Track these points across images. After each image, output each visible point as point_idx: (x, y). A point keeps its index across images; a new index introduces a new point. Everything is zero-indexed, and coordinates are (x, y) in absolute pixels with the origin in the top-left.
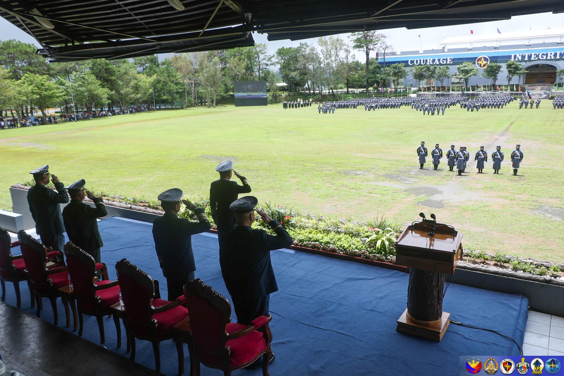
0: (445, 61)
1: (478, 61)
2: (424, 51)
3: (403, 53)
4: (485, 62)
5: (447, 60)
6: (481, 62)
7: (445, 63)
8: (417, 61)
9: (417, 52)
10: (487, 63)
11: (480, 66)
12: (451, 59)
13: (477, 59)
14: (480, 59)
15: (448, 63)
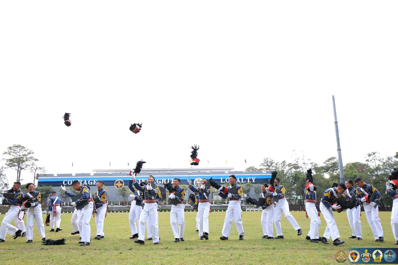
0: (92, 183)
1: (116, 183)
2: (76, 174)
3: (59, 175)
4: (121, 184)
5: (93, 182)
6: (118, 184)
7: (92, 184)
8: (70, 182)
9: (70, 175)
10: (123, 185)
11: (118, 187)
12: (96, 181)
13: (116, 181)
14: (117, 182)
15: (94, 184)
